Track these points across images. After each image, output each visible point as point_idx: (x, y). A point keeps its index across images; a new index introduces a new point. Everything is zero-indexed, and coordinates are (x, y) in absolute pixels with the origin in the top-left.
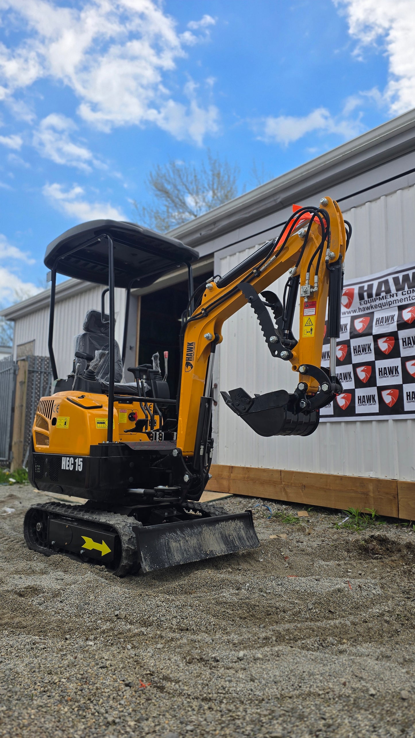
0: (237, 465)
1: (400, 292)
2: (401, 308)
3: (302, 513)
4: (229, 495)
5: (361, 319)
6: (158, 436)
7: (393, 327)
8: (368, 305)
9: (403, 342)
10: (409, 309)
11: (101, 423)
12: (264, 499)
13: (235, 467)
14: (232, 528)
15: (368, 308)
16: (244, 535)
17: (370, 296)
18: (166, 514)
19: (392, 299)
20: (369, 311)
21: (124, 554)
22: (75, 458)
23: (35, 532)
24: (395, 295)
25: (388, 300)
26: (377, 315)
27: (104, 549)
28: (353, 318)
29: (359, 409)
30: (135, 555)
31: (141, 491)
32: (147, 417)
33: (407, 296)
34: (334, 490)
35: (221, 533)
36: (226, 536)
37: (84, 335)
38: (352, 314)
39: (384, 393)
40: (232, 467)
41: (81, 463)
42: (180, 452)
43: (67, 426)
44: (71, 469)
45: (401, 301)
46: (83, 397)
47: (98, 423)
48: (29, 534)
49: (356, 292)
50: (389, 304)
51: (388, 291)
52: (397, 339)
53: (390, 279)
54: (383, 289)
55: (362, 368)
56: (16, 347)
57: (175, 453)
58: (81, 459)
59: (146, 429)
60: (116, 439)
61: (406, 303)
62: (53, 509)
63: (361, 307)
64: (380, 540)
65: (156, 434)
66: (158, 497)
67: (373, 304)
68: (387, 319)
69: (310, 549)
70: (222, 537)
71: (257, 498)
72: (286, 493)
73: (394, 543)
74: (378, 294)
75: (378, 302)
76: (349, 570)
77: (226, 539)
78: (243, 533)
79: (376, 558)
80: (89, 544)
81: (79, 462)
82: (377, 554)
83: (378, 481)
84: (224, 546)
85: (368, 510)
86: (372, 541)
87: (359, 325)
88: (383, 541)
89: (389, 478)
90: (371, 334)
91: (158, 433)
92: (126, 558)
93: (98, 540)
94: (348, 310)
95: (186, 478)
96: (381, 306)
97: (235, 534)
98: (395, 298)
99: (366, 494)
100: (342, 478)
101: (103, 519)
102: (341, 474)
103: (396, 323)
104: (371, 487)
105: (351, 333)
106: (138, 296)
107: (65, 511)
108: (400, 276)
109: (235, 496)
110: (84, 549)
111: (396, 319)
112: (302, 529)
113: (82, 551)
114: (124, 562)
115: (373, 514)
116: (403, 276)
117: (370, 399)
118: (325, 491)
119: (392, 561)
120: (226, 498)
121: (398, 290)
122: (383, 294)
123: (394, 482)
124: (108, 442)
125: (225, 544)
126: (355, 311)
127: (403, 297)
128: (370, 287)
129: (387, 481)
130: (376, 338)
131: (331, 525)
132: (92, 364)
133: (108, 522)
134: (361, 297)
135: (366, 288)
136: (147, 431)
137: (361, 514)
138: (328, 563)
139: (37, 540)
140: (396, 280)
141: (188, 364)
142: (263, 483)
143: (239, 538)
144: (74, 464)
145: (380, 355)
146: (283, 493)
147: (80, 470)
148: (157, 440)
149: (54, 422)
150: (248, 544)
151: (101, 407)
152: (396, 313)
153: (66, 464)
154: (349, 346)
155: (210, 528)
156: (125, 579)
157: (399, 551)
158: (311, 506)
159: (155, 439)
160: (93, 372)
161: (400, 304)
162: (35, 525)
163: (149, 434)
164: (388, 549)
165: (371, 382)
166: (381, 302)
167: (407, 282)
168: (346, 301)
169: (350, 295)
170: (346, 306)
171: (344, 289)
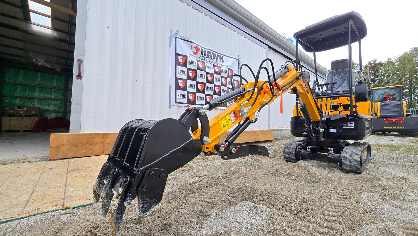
1: (214, 59)
2: (214, 66)
5: (201, 63)
8: (204, 58)
10: (217, 68)
15: (203, 59)
17: (205, 55)
20: (202, 61)
25: (211, 60)
26: (207, 64)
28: (198, 61)
29: (198, 102)
33: (216, 62)
45: (214, 63)
49: (200, 50)
50: (211, 62)
53: (211, 52)
55: (201, 84)
61: (216, 64)
63: (201, 57)
67: (206, 59)
68: (210, 68)
74: (208, 56)
75: (207, 59)
94: (195, 56)
96: (208, 61)
98: (213, 61)
108: (214, 53)
122: (210, 57)
126: (197, 58)
128: (205, 51)
134: (202, 53)
135: (203, 50)
154: (196, 73)
166: (208, 59)
167: (216, 57)
168: (195, 51)
169: (198, 50)
170: (194, 53)
171: (196, 46)
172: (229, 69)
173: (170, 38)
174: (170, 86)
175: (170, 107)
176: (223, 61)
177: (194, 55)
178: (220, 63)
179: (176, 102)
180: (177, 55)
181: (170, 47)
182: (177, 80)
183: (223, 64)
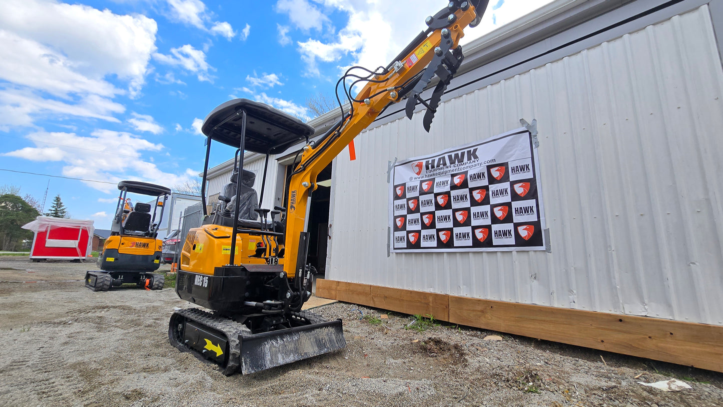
0: (342, 281)
1: (453, 165)
2: (453, 176)
3: (384, 316)
4: (335, 301)
5: (426, 183)
6: (274, 261)
7: (447, 188)
8: (432, 173)
9: (454, 198)
10: (459, 176)
11: (226, 250)
12: (359, 305)
13: (341, 282)
14: (325, 334)
15: (431, 175)
16: (334, 338)
17: (433, 167)
18: (274, 322)
19: (447, 169)
20: (430, 178)
21: (231, 357)
22: (203, 277)
23: (177, 331)
24: (449, 167)
25: (445, 170)
26: (437, 180)
27: (219, 351)
28: (422, 182)
29: (423, 244)
30: (238, 360)
31: (254, 303)
32: (266, 246)
33: (457, 168)
34: (406, 301)
35: (315, 338)
36: (320, 341)
37: (230, 185)
38: (421, 179)
39: (441, 234)
40: (339, 282)
41: (207, 281)
42: (286, 274)
43: (202, 251)
44: (200, 285)
45: (453, 170)
46: (216, 229)
47: (224, 249)
48: (173, 333)
49: (424, 164)
50: (445, 173)
51: (445, 164)
52: (450, 197)
53: (446, 156)
54: (441, 163)
55: (427, 216)
56: (208, 197)
57: (282, 275)
58: (207, 278)
59: (265, 255)
60: (238, 262)
61: (456, 172)
62: (189, 314)
63: (427, 174)
64: (436, 342)
65: (272, 259)
66: (266, 310)
67: (435, 172)
68: (444, 183)
69: (384, 347)
70: (316, 341)
71: (354, 304)
72: (373, 301)
73: (445, 343)
74: (438, 166)
75: (438, 171)
76: (412, 368)
77: (320, 343)
78: (334, 337)
79: (432, 356)
80: (210, 346)
81: (206, 279)
82: (433, 353)
83: (436, 295)
84: (317, 348)
85: (428, 316)
86: (430, 342)
87: (425, 187)
88: (438, 342)
89: (443, 293)
90: (433, 193)
91: (274, 259)
92: (233, 361)
93: (215, 344)
94: (419, 176)
95: (288, 295)
96: (440, 174)
97: (327, 338)
98: (449, 169)
99: (428, 304)
100: (411, 292)
101: (220, 326)
102: (411, 289)
103: (449, 186)
104: (431, 299)
105: (420, 192)
106: (286, 166)
107: (196, 318)
108: (453, 154)
109: (340, 302)
110: (205, 349)
111: (449, 182)
112: (382, 330)
113: (204, 351)
114: (231, 364)
115: (432, 318)
116: (455, 154)
117: (431, 237)
118: (400, 301)
119: (444, 358)
120: (333, 303)
121: (451, 164)
122: (441, 166)
123: (446, 296)
124: (229, 265)
125: (318, 347)
126: (423, 177)
127: (454, 168)
128: (433, 161)
129: (442, 295)
130: (436, 195)
131: (402, 326)
132: (229, 204)
133: (222, 330)
134: (427, 168)
135: (430, 162)
136: (265, 257)
137: (423, 318)
138: (396, 361)
139: (178, 337)
140: (450, 157)
141: (292, 207)
142: (359, 294)
143: (330, 341)
144: (203, 281)
145: (438, 207)
146: (372, 302)
147: (206, 286)
148: (273, 264)
149: (194, 247)
150: (337, 345)
151: (229, 237)
152: (450, 179)
153: (198, 281)
154: (418, 201)
155: (307, 334)
156: (231, 378)
157: (449, 350)
158: (391, 311)
159: (272, 263)
160: (229, 211)
161: (452, 173)
162: (177, 326)
163: (266, 259)
164: (441, 349)
165: (432, 225)
166: (440, 171)
167: (457, 159)
168: (417, 170)
169: (420, 166)
170: (417, 174)
171: (416, 163)
172: (489, 168)
173: (389, 172)
174: (389, 228)
175: (389, 256)
176: (476, 157)
177: (417, 176)
178: (467, 165)
179: (395, 249)
180: (395, 187)
181: (389, 182)
182: (395, 218)
183: (476, 163)
